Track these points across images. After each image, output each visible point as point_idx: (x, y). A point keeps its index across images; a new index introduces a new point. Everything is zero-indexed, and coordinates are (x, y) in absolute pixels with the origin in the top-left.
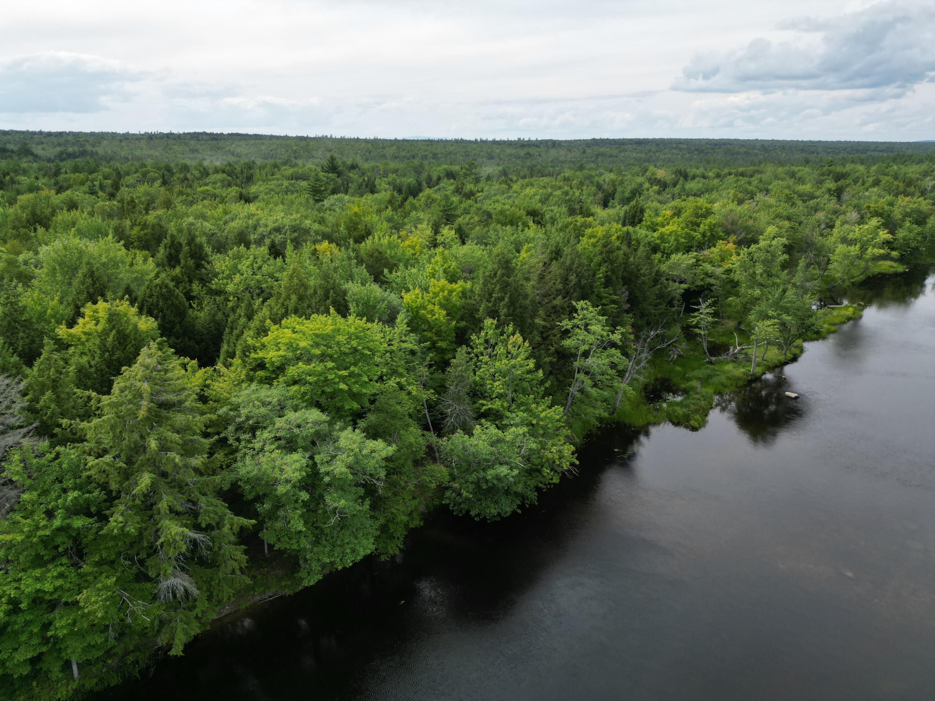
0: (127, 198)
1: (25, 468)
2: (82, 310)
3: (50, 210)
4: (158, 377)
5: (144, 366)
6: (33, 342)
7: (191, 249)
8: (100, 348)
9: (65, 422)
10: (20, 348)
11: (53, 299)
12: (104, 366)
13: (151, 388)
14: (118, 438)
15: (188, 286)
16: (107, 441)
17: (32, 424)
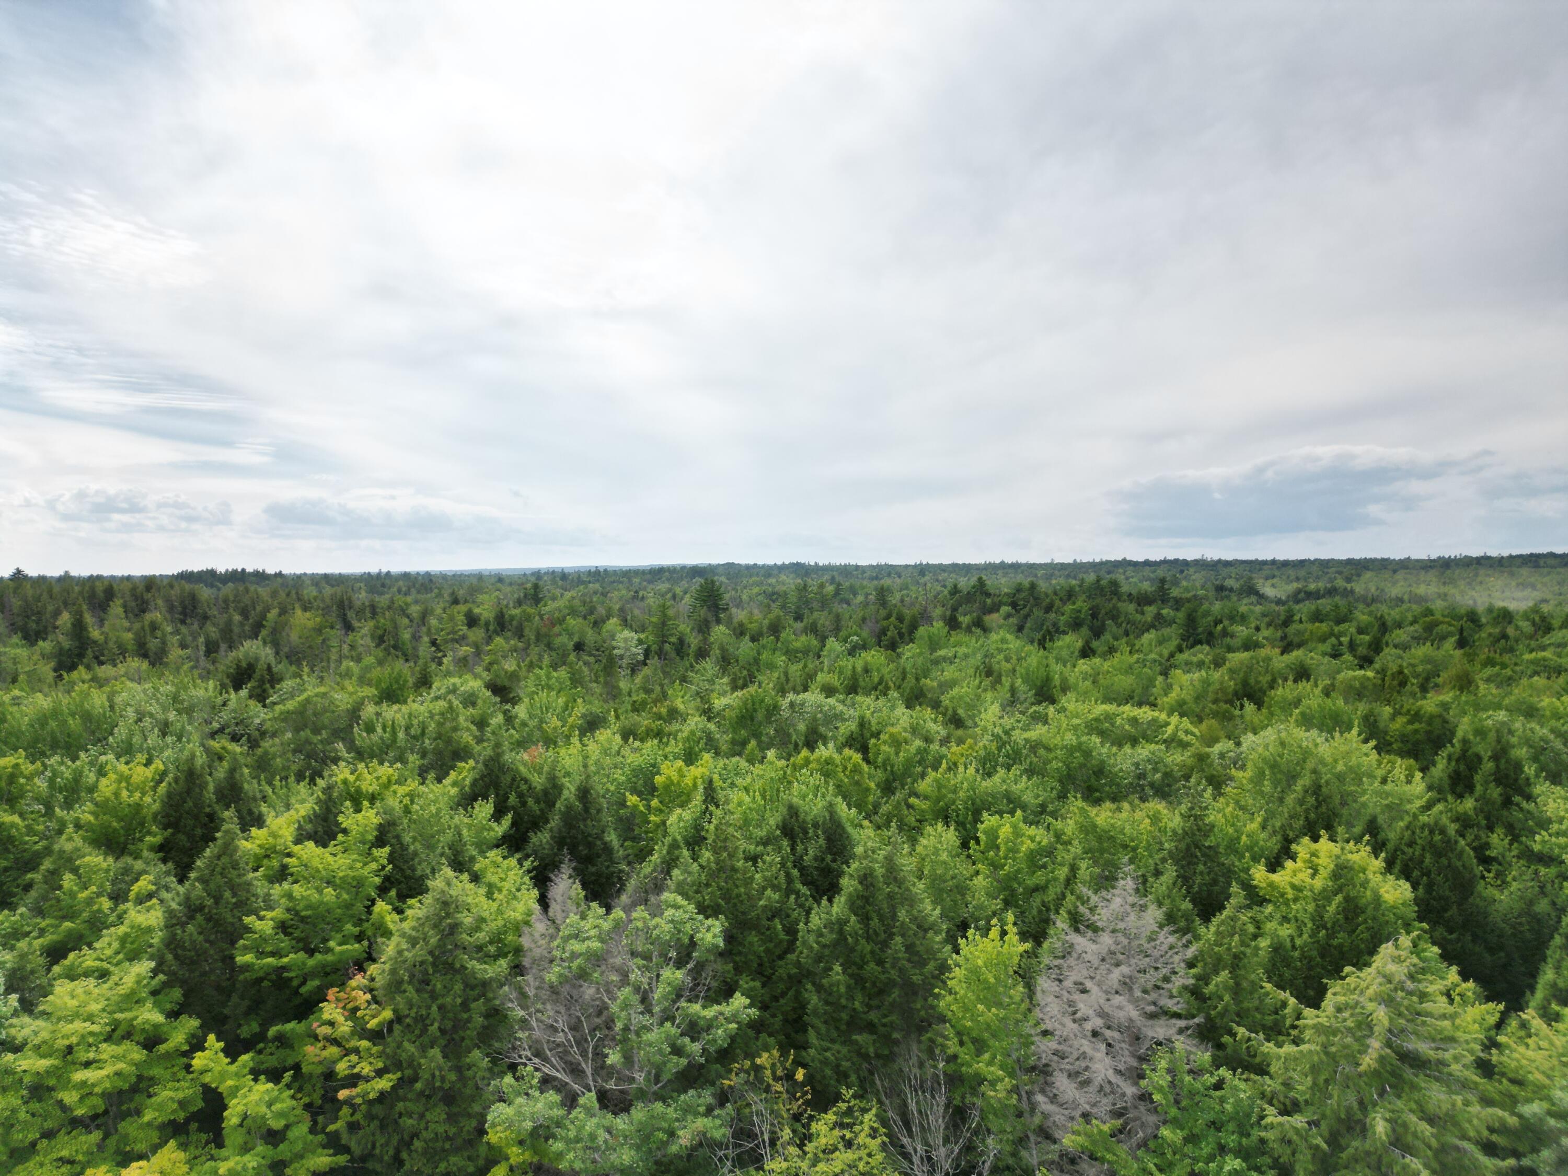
0: (1393, 668)
1: (1173, 1084)
2: (1294, 847)
3: (1268, 678)
4: (1406, 1002)
5: (1384, 976)
6: (1215, 882)
7: (1497, 767)
8: (1313, 920)
9: (1241, 1031)
10: (1196, 889)
11: (1252, 820)
12: (1314, 953)
13: (1391, 1020)
14: (1321, 1089)
15: (1483, 836)
16: (1302, 1087)
17: (1193, 1017)
